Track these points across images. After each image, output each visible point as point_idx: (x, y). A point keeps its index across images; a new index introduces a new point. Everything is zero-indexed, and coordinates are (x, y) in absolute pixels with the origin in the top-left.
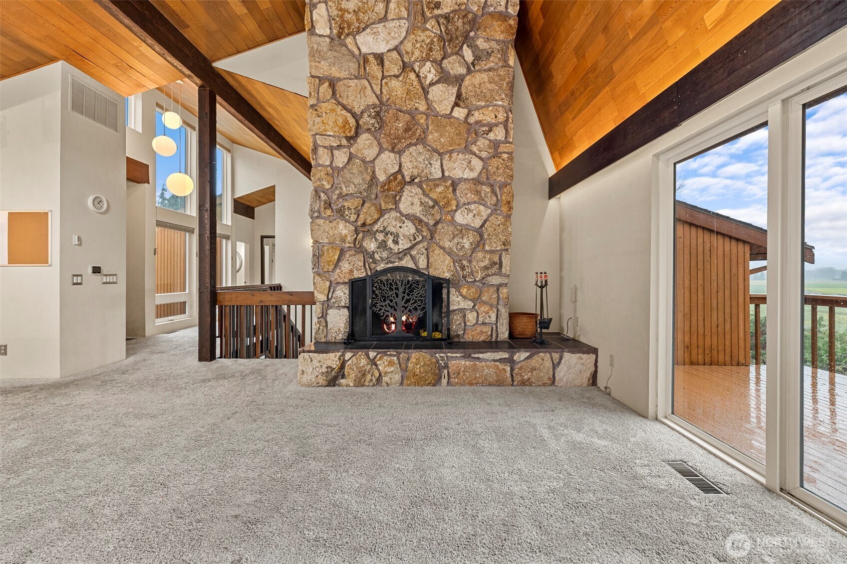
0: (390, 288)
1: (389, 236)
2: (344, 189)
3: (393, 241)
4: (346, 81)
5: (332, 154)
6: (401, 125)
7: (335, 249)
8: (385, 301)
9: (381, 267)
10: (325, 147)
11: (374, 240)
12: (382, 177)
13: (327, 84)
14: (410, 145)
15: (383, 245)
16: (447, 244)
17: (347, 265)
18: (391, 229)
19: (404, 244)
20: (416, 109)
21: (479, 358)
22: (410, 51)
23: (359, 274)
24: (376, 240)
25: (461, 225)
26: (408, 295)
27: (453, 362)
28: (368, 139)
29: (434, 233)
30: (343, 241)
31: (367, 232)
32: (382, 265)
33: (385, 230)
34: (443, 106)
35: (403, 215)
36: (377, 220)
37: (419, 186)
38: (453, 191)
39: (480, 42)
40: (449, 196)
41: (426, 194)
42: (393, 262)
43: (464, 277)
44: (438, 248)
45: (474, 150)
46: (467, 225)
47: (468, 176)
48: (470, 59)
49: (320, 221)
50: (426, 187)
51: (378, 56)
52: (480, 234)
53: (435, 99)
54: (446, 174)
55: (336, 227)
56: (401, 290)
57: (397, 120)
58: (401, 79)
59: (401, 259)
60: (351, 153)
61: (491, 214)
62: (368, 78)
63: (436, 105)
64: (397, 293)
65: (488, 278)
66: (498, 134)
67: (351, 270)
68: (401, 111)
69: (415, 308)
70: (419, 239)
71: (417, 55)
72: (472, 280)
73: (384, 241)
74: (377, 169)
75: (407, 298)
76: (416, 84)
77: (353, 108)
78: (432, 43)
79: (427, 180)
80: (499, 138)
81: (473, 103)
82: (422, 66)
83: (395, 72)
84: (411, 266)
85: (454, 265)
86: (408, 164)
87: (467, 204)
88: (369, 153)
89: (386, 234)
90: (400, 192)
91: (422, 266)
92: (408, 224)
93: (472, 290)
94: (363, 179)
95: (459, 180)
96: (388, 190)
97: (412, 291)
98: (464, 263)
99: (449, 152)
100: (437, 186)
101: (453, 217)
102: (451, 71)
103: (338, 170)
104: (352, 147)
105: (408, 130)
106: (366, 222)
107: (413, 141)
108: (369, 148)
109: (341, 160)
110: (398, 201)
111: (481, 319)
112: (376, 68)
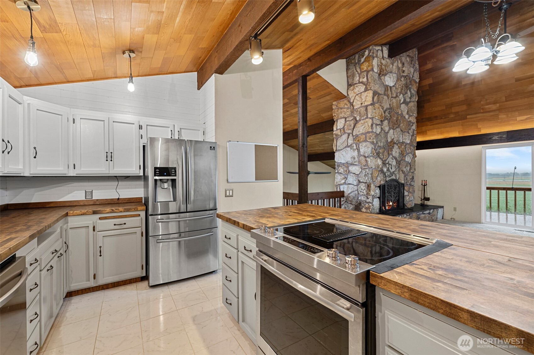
0: (391, 188)
2: (379, 144)
3: (391, 167)
4: (382, 96)
5: (376, 127)
6: (395, 119)
7: (377, 171)
8: (389, 194)
9: (388, 179)
10: (375, 124)
12: (389, 140)
13: (377, 95)
14: (397, 127)
15: (388, 170)
16: (404, 169)
17: (379, 178)
18: (390, 163)
19: (393, 169)
20: (398, 112)
21: (424, 213)
22: (397, 88)
23: (382, 183)
24: (387, 167)
25: (407, 162)
26: (395, 190)
27: (421, 216)
28: (387, 123)
29: (399, 164)
30: (378, 167)
31: (384, 163)
32: (388, 178)
33: (389, 163)
34: (405, 113)
35: (393, 157)
36: (388, 158)
37: (397, 145)
38: (405, 148)
39: (412, 90)
40: (404, 150)
41: (399, 148)
42: (390, 177)
43: (406, 183)
44: (401, 171)
45: (410, 132)
46: (408, 162)
47: (409, 142)
48: (410, 96)
49: (372, 158)
50: (399, 145)
51: (391, 87)
52: (410, 165)
53: (402, 110)
54: (404, 141)
55: (377, 161)
56: (393, 189)
57: (394, 116)
58: (396, 99)
59: (392, 175)
60: (382, 128)
61: (412, 158)
62: (388, 96)
63: (403, 113)
64: (392, 190)
65: (411, 183)
66: (414, 127)
67: (380, 180)
68: (395, 113)
69: (396, 196)
70: (397, 167)
71: (399, 90)
72: (408, 184)
73: (389, 168)
74: (388, 136)
75: (394, 192)
76: (398, 102)
77: (384, 108)
78: (403, 87)
79: (399, 143)
80: (414, 128)
81: (410, 113)
82: (400, 95)
83: (394, 96)
84: (395, 178)
85: (404, 178)
86: (396, 135)
87: (409, 153)
88: (387, 129)
89: (389, 165)
90: (393, 147)
91: (397, 178)
92: (394, 160)
93: (408, 187)
94: (385, 140)
95: (407, 144)
96: (390, 146)
97: (395, 189)
98: (407, 177)
99: (405, 132)
100: (402, 145)
101: (405, 158)
102: (406, 100)
103: (377, 135)
104: (382, 126)
105: (397, 121)
106: (386, 159)
107: (397, 126)
108: (387, 126)
109: (378, 130)
110: (392, 151)
111: (410, 199)
112: (390, 92)
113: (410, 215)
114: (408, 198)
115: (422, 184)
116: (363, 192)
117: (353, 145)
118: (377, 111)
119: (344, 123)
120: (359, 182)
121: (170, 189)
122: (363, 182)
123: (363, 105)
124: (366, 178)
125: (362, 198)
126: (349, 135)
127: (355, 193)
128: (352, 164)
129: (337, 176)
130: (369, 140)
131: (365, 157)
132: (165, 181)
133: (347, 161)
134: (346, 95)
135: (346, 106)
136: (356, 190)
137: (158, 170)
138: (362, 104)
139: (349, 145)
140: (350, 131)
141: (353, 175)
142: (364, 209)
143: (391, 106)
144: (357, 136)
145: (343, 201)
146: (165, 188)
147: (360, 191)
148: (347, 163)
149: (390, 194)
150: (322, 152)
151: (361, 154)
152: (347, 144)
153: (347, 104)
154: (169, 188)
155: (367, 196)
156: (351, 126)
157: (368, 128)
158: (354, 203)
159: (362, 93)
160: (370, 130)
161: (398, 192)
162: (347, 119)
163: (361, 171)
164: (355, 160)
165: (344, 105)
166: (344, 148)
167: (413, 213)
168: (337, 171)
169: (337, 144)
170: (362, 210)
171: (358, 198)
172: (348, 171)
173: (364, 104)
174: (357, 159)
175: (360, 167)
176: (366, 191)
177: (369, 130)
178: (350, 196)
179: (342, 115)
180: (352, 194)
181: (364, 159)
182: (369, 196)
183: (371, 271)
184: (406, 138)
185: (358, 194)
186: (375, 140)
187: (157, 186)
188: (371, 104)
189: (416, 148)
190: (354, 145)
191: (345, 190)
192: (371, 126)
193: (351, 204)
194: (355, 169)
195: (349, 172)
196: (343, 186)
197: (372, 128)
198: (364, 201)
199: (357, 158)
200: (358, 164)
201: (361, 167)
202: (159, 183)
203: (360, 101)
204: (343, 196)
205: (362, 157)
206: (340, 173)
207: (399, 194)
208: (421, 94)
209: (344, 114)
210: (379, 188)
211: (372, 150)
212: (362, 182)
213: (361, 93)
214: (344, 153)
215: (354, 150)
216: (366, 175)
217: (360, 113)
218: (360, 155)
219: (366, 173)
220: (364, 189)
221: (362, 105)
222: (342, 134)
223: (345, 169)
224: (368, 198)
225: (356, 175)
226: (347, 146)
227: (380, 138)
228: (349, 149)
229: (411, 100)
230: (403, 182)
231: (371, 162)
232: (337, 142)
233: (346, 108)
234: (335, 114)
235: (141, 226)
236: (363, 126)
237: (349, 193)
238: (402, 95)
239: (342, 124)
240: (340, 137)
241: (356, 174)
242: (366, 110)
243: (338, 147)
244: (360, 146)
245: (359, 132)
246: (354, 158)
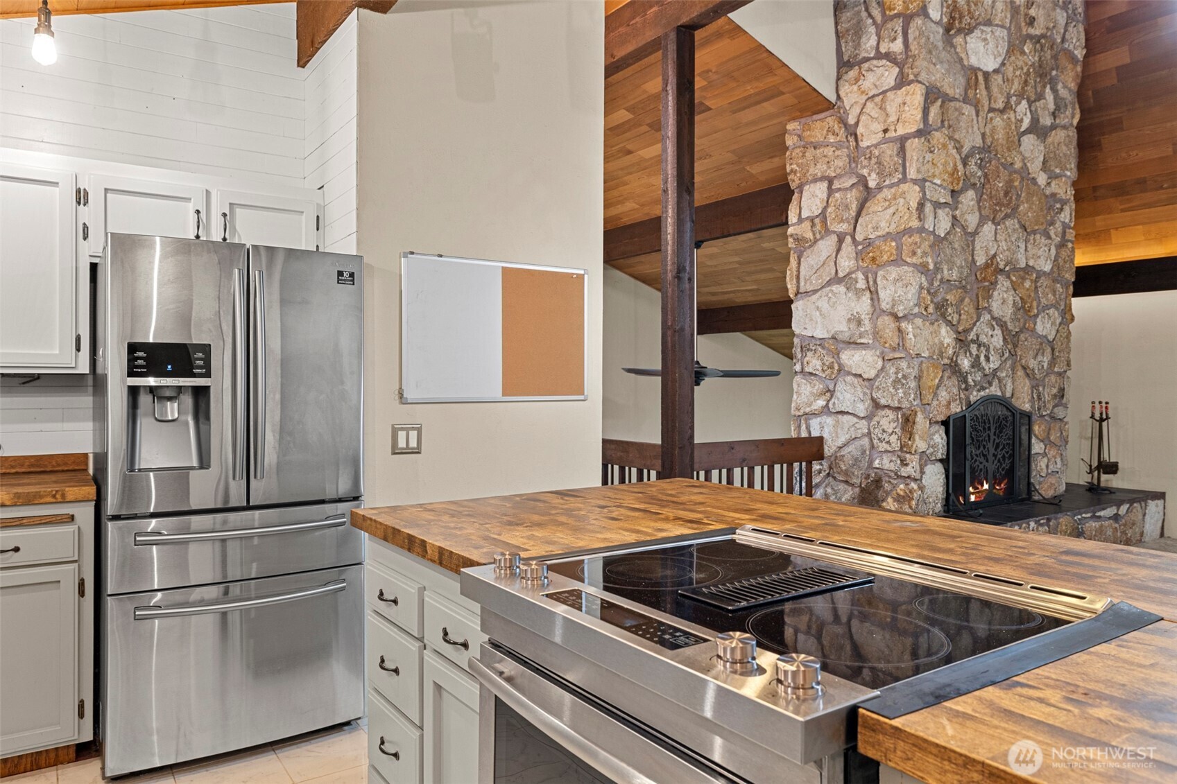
0: (984, 429)
1: (982, 348)
2: (946, 272)
3: (985, 356)
4: (958, 104)
5: (935, 213)
6: (1001, 185)
7: (937, 368)
8: (979, 448)
9: (975, 396)
10: (931, 201)
11: (968, 354)
12: (981, 260)
13: (939, 102)
14: (1007, 216)
15: (976, 364)
16: (1032, 364)
17: (944, 394)
18: (983, 339)
19: (994, 364)
20: (1012, 164)
22: (1010, 78)
23: (956, 409)
24: (971, 354)
25: (1040, 336)
26: (998, 437)
27: (1087, 525)
28: (972, 200)
29: (1015, 346)
30: (941, 355)
31: (962, 341)
32: (975, 393)
33: (978, 339)
34: (1035, 167)
35: (993, 318)
36: (974, 324)
37: (1009, 277)
38: (1036, 287)
39: (1060, 86)
40: (1032, 295)
41: (1015, 290)
42: (984, 388)
43: (1039, 409)
44: (1020, 368)
45: (1052, 233)
46: (1046, 337)
47: (1047, 268)
48: (1052, 107)
49: (919, 321)
50: (1014, 279)
51: (987, 75)
52: (1053, 350)
53: (1027, 155)
54: (1031, 263)
55: (937, 333)
56: (993, 430)
57: (998, 176)
58: (1005, 117)
59: (990, 384)
60: (954, 217)
61: (1060, 324)
62: (977, 105)
63: (1029, 165)
64: (989, 436)
65: (1056, 410)
66: (1067, 216)
67: (948, 401)
68: (1002, 164)
69: (1004, 457)
70: (1007, 355)
71: (1016, 86)
72: (1044, 413)
73: (978, 357)
74: (978, 247)
75: (997, 441)
76: (1013, 128)
77: (962, 147)
78: (1028, 74)
79: (1015, 269)
80: (1067, 221)
81: (1052, 168)
82: (1018, 103)
83: (1000, 104)
84: (999, 394)
85: (1032, 392)
86: (1004, 243)
87: (1047, 307)
88: (972, 220)
89: (979, 346)
90: (994, 284)
91: (1008, 395)
92: (998, 332)
93: (1043, 427)
94: (965, 260)
95: (1040, 274)
96: (984, 279)
97: (1001, 432)
98: (1041, 389)
99: (1034, 232)
100: (1023, 279)
101: (1035, 324)
102: (1041, 120)
103: (938, 241)
104: (956, 208)
105: (1006, 194)
106: (968, 326)
107: (1009, 211)
108: (972, 212)
109: (944, 225)
110: (990, 297)
111: (1051, 467)
112: (984, 93)
113: (1051, 524)
114: (1043, 463)
115: (1092, 417)
116: (888, 442)
117: (853, 276)
118: (940, 157)
119: (825, 196)
120: (876, 405)
121: (187, 423)
122: (888, 407)
123: (891, 134)
124: (900, 391)
125: (886, 463)
126: (841, 241)
127: (862, 446)
128: (850, 343)
129: (799, 385)
130: (908, 260)
131: (897, 318)
132: (168, 393)
133: (833, 332)
134: (833, 98)
135: (832, 139)
136: (864, 435)
137: (141, 354)
138: (885, 131)
139: (841, 274)
140: (844, 227)
141: (856, 381)
142: (890, 500)
143: (989, 141)
144: (869, 243)
145: (820, 472)
146: (170, 418)
147: (879, 439)
148: (834, 338)
149: (982, 448)
150: (751, 298)
151: (884, 306)
152: (833, 272)
153: (837, 131)
154: (183, 418)
155: (903, 454)
156: (847, 207)
157: (906, 218)
158: (856, 481)
159: (889, 94)
160: (915, 223)
161: (1011, 442)
162: (836, 185)
163: (883, 368)
164: (862, 329)
165: (825, 132)
166: (821, 288)
167: (1059, 515)
168: (798, 368)
169: (798, 271)
170: (884, 504)
171: (871, 462)
172: (836, 367)
173: (895, 131)
174: (867, 325)
175: (878, 353)
176: (899, 439)
177: (910, 224)
178: (843, 456)
179: (818, 170)
180: (850, 448)
181: (893, 325)
182: (908, 456)
183: (861, 710)
184: (1040, 253)
185: (872, 447)
186: (930, 260)
187: (140, 412)
188: (919, 133)
189: (1071, 287)
190: (860, 276)
191: (826, 436)
192: (917, 209)
193: (846, 482)
194: (861, 361)
195: (839, 370)
196: (819, 419)
197: (919, 217)
198: (893, 475)
199: (867, 322)
200: (871, 342)
201: (882, 353)
202: (145, 400)
203: (881, 119)
204: (820, 456)
205: (886, 318)
206: (811, 374)
207: (1013, 450)
208: (1092, 101)
209: (825, 167)
210: (943, 427)
211: (920, 293)
212: (886, 406)
213: (884, 92)
214: (823, 304)
215: (858, 293)
216: (900, 380)
217: (879, 163)
218: (878, 310)
219: (900, 376)
220: (891, 432)
221: (887, 135)
222: (818, 236)
223: (828, 359)
224: (904, 463)
225: (866, 383)
226: (837, 280)
227: (948, 251)
228: (840, 289)
229: (1058, 121)
230: (1027, 407)
231: (915, 337)
232: (799, 264)
233: (832, 145)
234: (794, 166)
235: (76, 558)
236: (891, 210)
237: (839, 443)
238: (1024, 102)
239: (818, 202)
240: (811, 246)
241: (865, 376)
242: (902, 151)
243: (802, 284)
244: (879, 279)
245: (876, 228)
246: (859, 323)
